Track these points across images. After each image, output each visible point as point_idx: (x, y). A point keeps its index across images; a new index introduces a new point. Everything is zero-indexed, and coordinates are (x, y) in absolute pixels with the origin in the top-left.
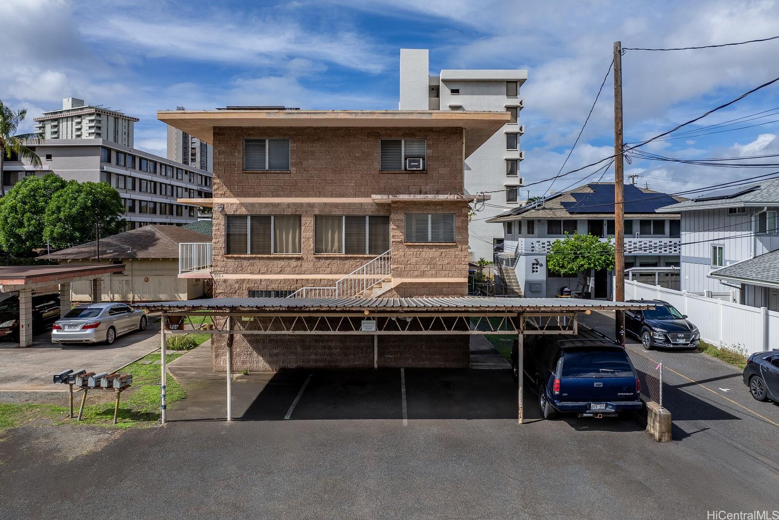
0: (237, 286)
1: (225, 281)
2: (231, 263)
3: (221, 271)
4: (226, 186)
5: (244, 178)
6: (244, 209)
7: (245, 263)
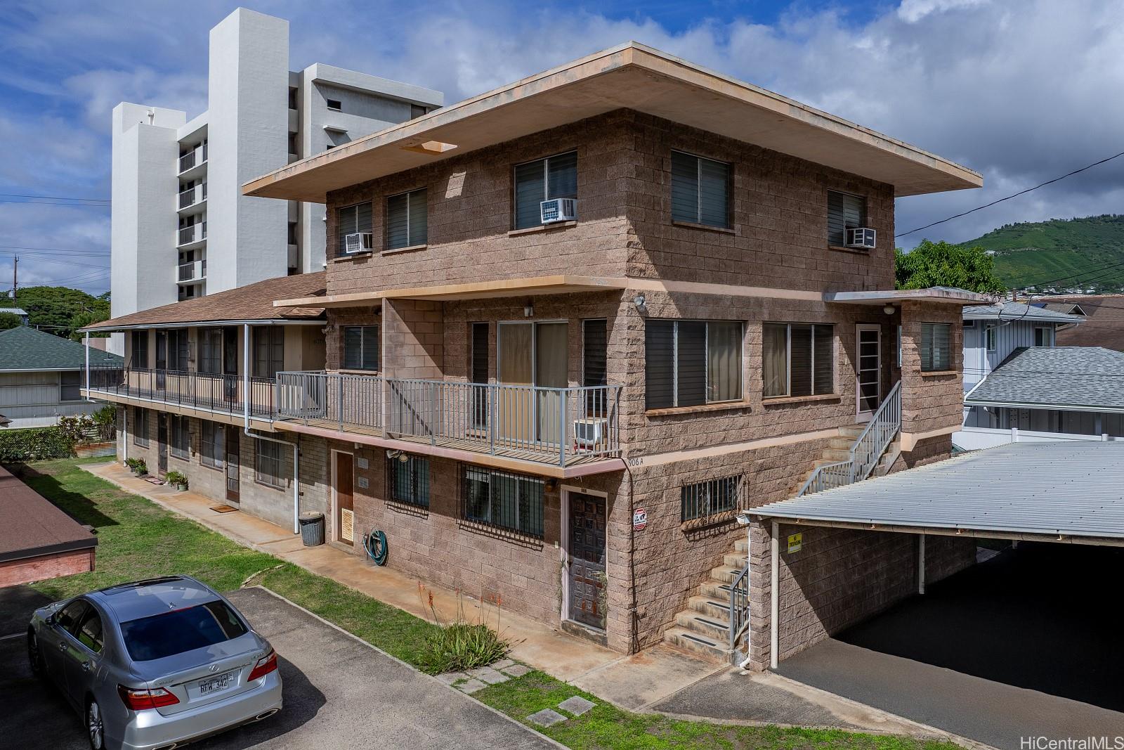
0: (664, 479)
1: (647, 472)
2: (657, 429)
3: (640, 450)
4: (647, 251)
5: (675, 236)
6: (674, 307)
7: (676, 426)
